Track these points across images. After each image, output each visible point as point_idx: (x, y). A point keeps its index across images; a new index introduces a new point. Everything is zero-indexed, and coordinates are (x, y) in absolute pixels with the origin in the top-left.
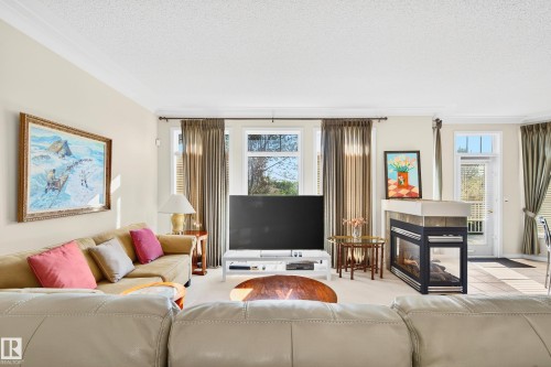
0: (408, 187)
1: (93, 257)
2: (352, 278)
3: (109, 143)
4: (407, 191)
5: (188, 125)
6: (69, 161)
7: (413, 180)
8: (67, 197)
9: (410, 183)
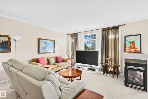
0: (134, 48)
1: (48, 60)
2: (106, 76)
3: (54, 41)
4: (134, 50)
5: (72, 35)
7: (137, 45)
9: (135, 47)
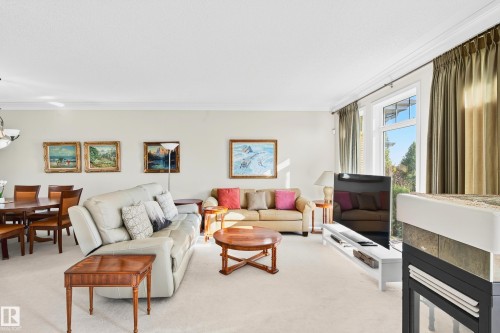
1: (247, 196)
3: (276, 142)
6: (252, 154)
8: (250, 170)
